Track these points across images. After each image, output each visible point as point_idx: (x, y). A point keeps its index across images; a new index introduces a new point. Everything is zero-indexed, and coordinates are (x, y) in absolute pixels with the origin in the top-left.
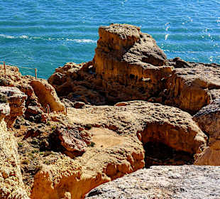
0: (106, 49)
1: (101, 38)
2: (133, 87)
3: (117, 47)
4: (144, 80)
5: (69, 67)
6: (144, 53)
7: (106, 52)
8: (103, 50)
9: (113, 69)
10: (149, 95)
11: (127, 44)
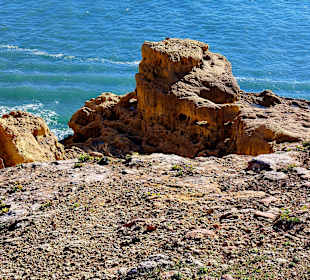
0: (150, 76)
1: (145, 59)
2: (182, 133)
3: (165, 73)
4: (200, 123)
5: (103, 100)
6: (205, 83)
7: (149, 81)
8: (145, 77)
9: (155, 105)
10: (203, 146)
11: (181, 69)
